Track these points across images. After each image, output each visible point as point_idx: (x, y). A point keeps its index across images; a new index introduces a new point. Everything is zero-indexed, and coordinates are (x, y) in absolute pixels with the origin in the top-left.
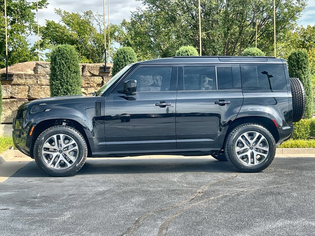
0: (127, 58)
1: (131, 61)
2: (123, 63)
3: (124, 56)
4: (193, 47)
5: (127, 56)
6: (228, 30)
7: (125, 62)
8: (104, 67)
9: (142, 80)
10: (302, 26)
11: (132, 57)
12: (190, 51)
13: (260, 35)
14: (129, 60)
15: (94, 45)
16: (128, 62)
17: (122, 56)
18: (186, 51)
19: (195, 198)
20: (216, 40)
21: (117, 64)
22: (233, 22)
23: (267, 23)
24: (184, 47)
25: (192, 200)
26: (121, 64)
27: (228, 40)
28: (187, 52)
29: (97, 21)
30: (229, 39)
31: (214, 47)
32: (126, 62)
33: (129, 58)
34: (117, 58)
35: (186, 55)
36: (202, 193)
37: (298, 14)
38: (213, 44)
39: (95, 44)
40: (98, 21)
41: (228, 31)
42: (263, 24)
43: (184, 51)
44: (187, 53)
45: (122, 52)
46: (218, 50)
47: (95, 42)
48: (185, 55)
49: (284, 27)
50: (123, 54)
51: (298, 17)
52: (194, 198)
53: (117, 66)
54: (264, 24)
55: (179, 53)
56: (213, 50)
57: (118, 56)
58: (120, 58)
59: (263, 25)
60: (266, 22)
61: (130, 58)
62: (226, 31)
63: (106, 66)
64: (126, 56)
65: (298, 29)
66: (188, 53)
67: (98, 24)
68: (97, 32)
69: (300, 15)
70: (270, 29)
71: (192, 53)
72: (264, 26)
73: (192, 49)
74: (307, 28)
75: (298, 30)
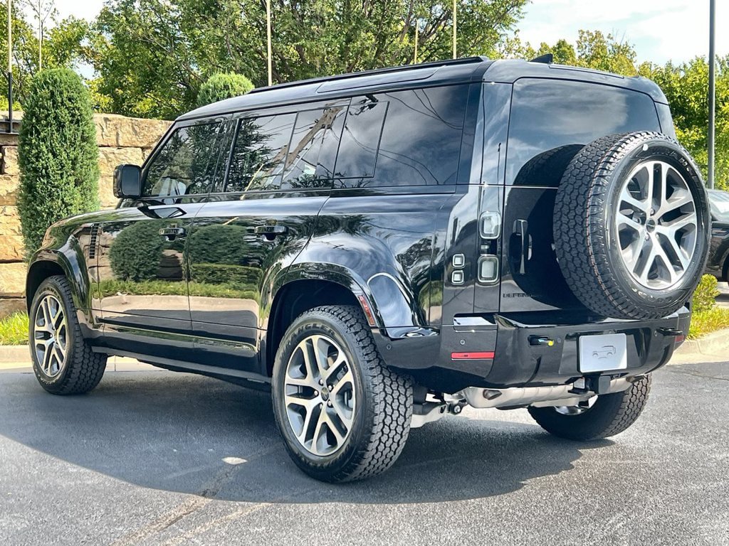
0: (60, 100)
1: (72, 106)
2: (48, 110)
3: (52, 93)
4: (243, 76)
5: (61, 93)
6: (347, 42)
7: (53, 107)
8: (6, 120)
9: (114, 158)
10: (528, 44)
11: (75, 95)
12: (237, 87)
13: (424, 59)
14: (68, 103)
15: (25, 67)
16: (63, 108)
17: (45, 93)
18: (225, 86)
20: (318, 66)
21: (33, 114)
22: (359, 21)
23: (443, 30)
24: (222, 75)
26: (43, 113)
27: (347, 66)
28: (228, 89)
29: (34, 9)
30: (350, 65)
32: (57, 108)
33: (65, 99)
34: (33, 98)
37: (516, 12)
38: (311, 75)
39: (29, 65)
40: (37, 9)
41: (347, 44)
42: (432, 32)
43: (219, 86)
45: (46, 83)
47: (30, 61)
48: (222, 96)
49: (481, 40)
50: (51, 88)
51: (515, 18)
53: (31, 120)
54: (435, 32)
55: (207, 92)
57: (36, 93)
58: (41, 97)
59: (433, 34)
60: (440, 28)
61: (70, 100)
62: (344, 44)
63: (13, 118)
64: (56, 93)
65: (519, 52)
66: (232, 92)
67: (36, 16)
68: (34, 35)
69: (521, 15)
70: (449, 44)
71: (242, 92)
72: (435, 35)
73: (241, 82)
74: (540, 50)
75: (519, 54)
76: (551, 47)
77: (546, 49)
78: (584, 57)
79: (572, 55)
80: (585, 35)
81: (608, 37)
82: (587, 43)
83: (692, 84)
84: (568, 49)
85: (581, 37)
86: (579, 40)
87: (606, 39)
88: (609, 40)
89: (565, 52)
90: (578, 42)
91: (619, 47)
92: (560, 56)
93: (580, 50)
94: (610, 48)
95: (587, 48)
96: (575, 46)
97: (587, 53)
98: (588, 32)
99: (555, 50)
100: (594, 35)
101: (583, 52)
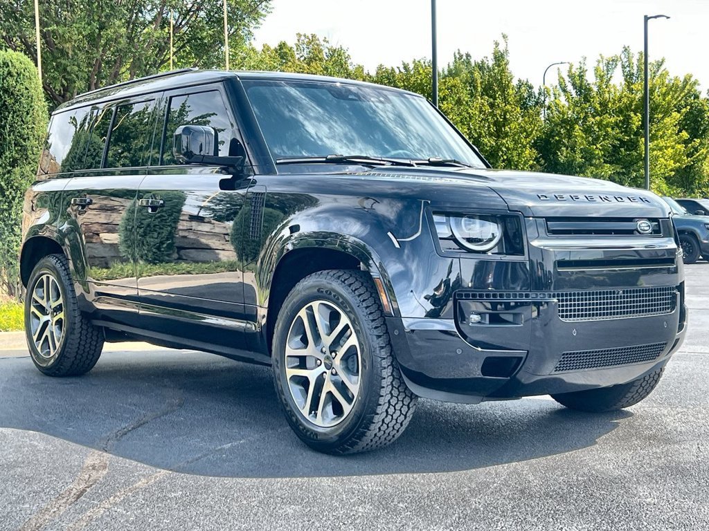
4: (22, 54)
6: (101, 29)
18: (4, 64)
19: (88, 490)
20: (71, 53)
25: (79, 497)
28: (8, 66)
31: (65, 70)
35: (6, 73)
36: (105, 468)
37: (264, 7)
38: (63, 62)
41: (100, 32)
42: (183, 23)
44: (7, 70)
46: (77, 76)
52: (84, 490)
54: (187, 23)
56: (64, 77)
59: (183, 26)
62: (97, 31)
66: (12, 69)
69: (268, 10)
70: (205, 34)
71: (23, 71)
73: (22, 60)
76: (272, 48)
77: (268, 50)
78: (302, 59)
79: (292, 56)
80: (303, 38)
81: (324, 41)
82: (305, 46)
83: (414, 84)
84: (289, 51)
85: (299, 40)
86: (297, 42)
87: (322, 43)
88: (325, 43)
89: (286, 53)
90: (296, 44)
91: (335, 50)
92: (282, 58)
93: (298, 52)
94: (327, 51)
95: (305, 51)
96: (295, 49)
97: (306, 56)
98: (305, 36)
99: (277, 52)
100: (311, 38)
101: (301, 55)
